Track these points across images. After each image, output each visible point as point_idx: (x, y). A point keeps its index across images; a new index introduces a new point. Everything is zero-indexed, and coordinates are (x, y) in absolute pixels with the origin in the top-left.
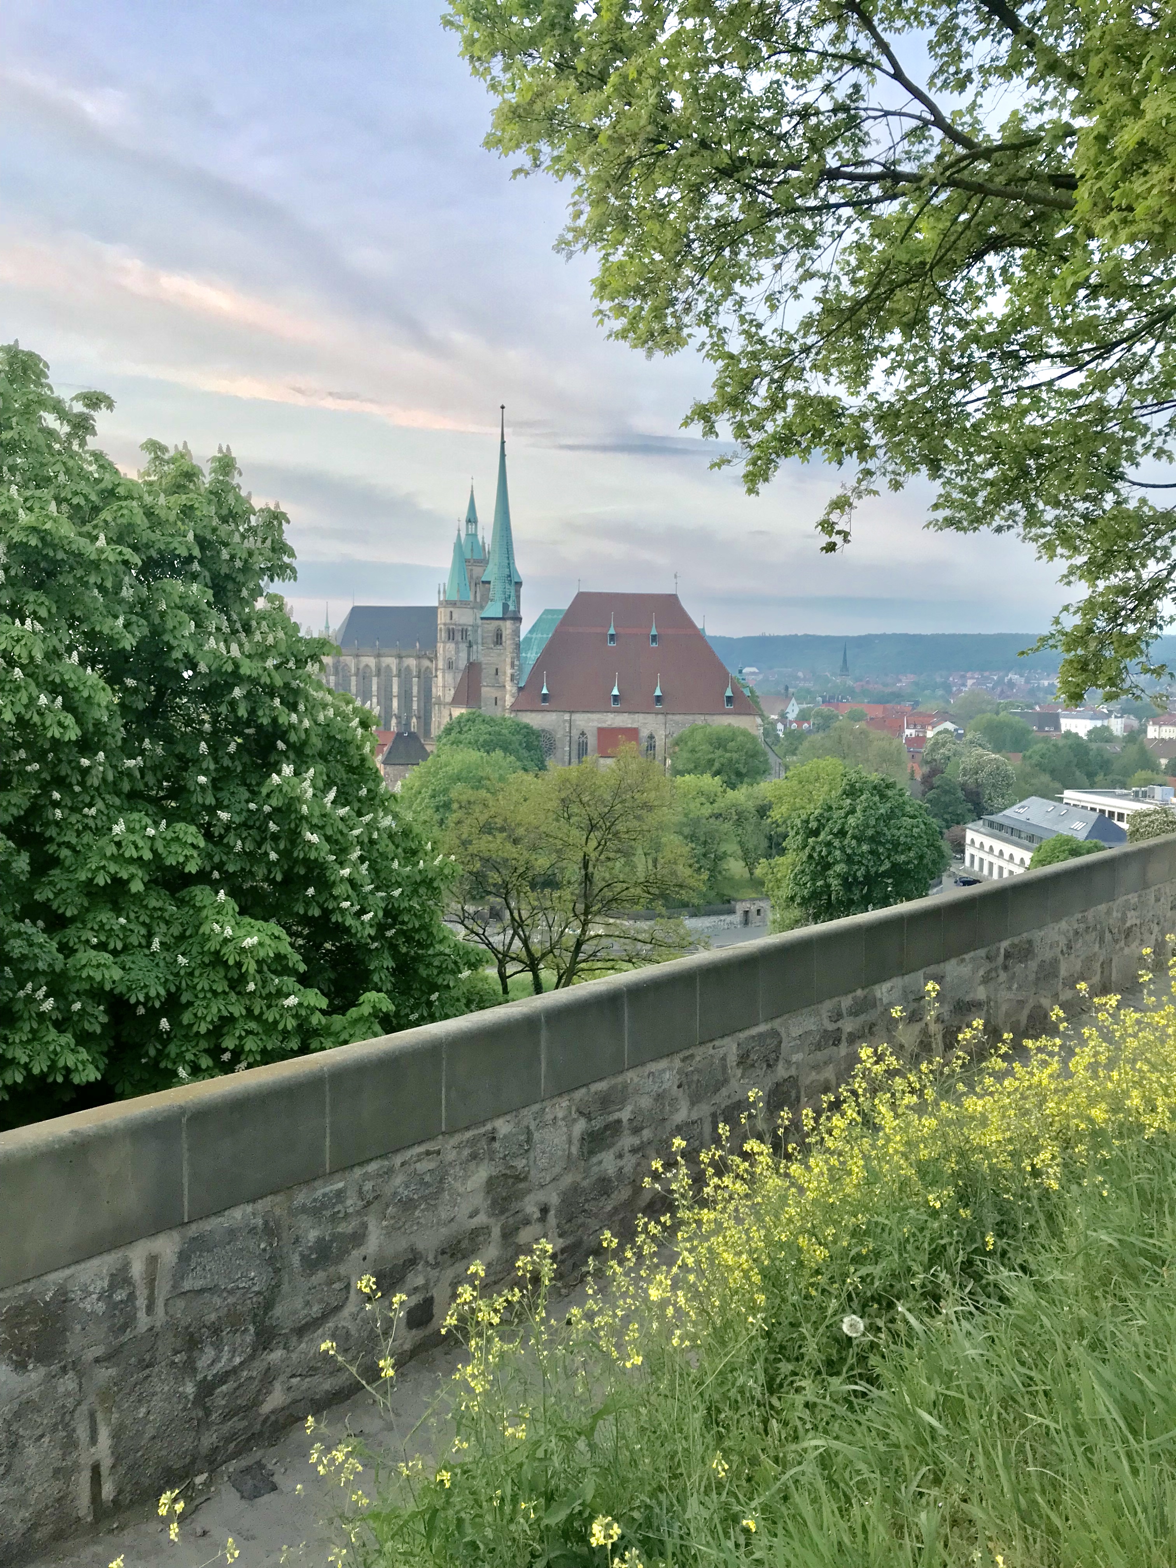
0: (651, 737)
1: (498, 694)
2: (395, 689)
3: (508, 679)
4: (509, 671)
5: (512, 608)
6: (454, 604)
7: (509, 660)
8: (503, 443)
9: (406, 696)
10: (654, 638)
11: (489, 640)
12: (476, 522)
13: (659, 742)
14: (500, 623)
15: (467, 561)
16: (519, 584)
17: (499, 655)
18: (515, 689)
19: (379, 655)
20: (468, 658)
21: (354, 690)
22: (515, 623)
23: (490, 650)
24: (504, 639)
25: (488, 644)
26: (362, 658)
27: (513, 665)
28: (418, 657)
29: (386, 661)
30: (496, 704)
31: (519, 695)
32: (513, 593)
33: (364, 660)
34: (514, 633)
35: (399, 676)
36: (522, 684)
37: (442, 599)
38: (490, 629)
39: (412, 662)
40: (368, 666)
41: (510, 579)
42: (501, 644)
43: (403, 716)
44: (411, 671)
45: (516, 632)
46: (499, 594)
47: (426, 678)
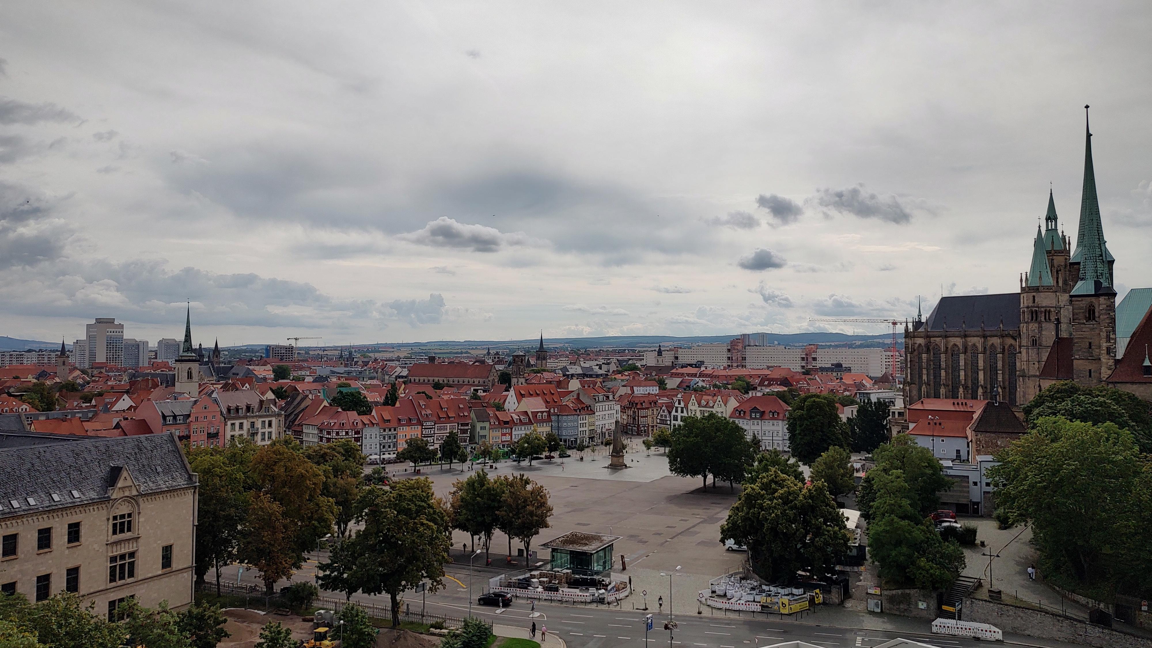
1: (1093, 367)
2: (981, 364)
3: (1104, 352)
4: (1105, 345)
5: (1105, 284)
6: (1037, 289)
7: (1104, 334)
8: (1089, 136)
9: (992, 370)
11: (1081, 316)
12: (1056, 219)
14: (1093, 299)
15: (1048, 252)
16: (1112, 262)
17: (1093, 329)
18: (1111, 362)
19: (966, 336)
20: (1057, 335)
21: (943, 365)
22: (1109, 299)
23: (1082, 326)
24: (1097, 314)
25: (1080, 320)
26: (950, 339)
27: (1108, 339)
28: (1002, 336)
29: (972, 341)
30: (1090, 376)
31: (1116, 367)
32: (1106, 270)
33: (953, 341)
34: (1108, 308)
35: (984, 352)
36: (1119, 356)
37: (1024, 285)
38: (1082, 305)
39: (996, 341)
40: (955, 345)
41: (1100, 258)
42: (1094, 319)
43: (989, 387)
44: (995, 348)
45: (1111, 307)
46: (1090, 273)
47: (1011, 354)
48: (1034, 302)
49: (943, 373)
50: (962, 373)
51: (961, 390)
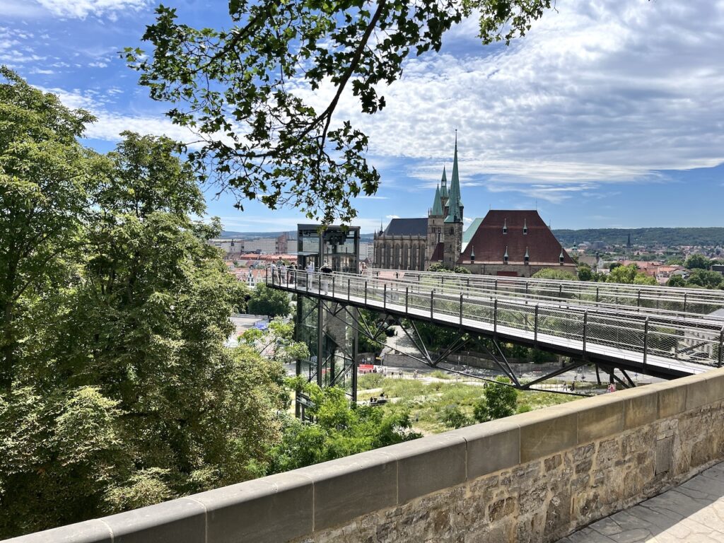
1: (451, 256)
2: (409, 254)
3: (456, 249)
4: (456, 246)
5: (458, 218)
6: (435, 217)
7: (456, 241)
9: (414, 257)
10: (525, 231)
11: (448, 232)
12: (445, 181)
14: (453, 225)
15: (442, 198)
16: (462, 208)
17: (452, 239)
18: (459, 254)
20: (439, 240)
22: (460, 225)
23: (448, 237)
26: (396, 241)
27: (458, 243)
28: (419, 240)
29: (405, 242)
30: (451, 261)
31: (460, 256)
32: (459, 211)
34: (460, 229)
35: (411, 248)
36: (463, 252)
37: (430, 215)
38: (448, 227)
39: (416, 242)
40: (398, 244)
41: (458, 206)
42: (453, 234)
43: (412, 265)
44: (416, 246)
46: (452, 213)
47: (422, 249)
48: (433, 223)
50: (400, 259)
51: (399, 267)
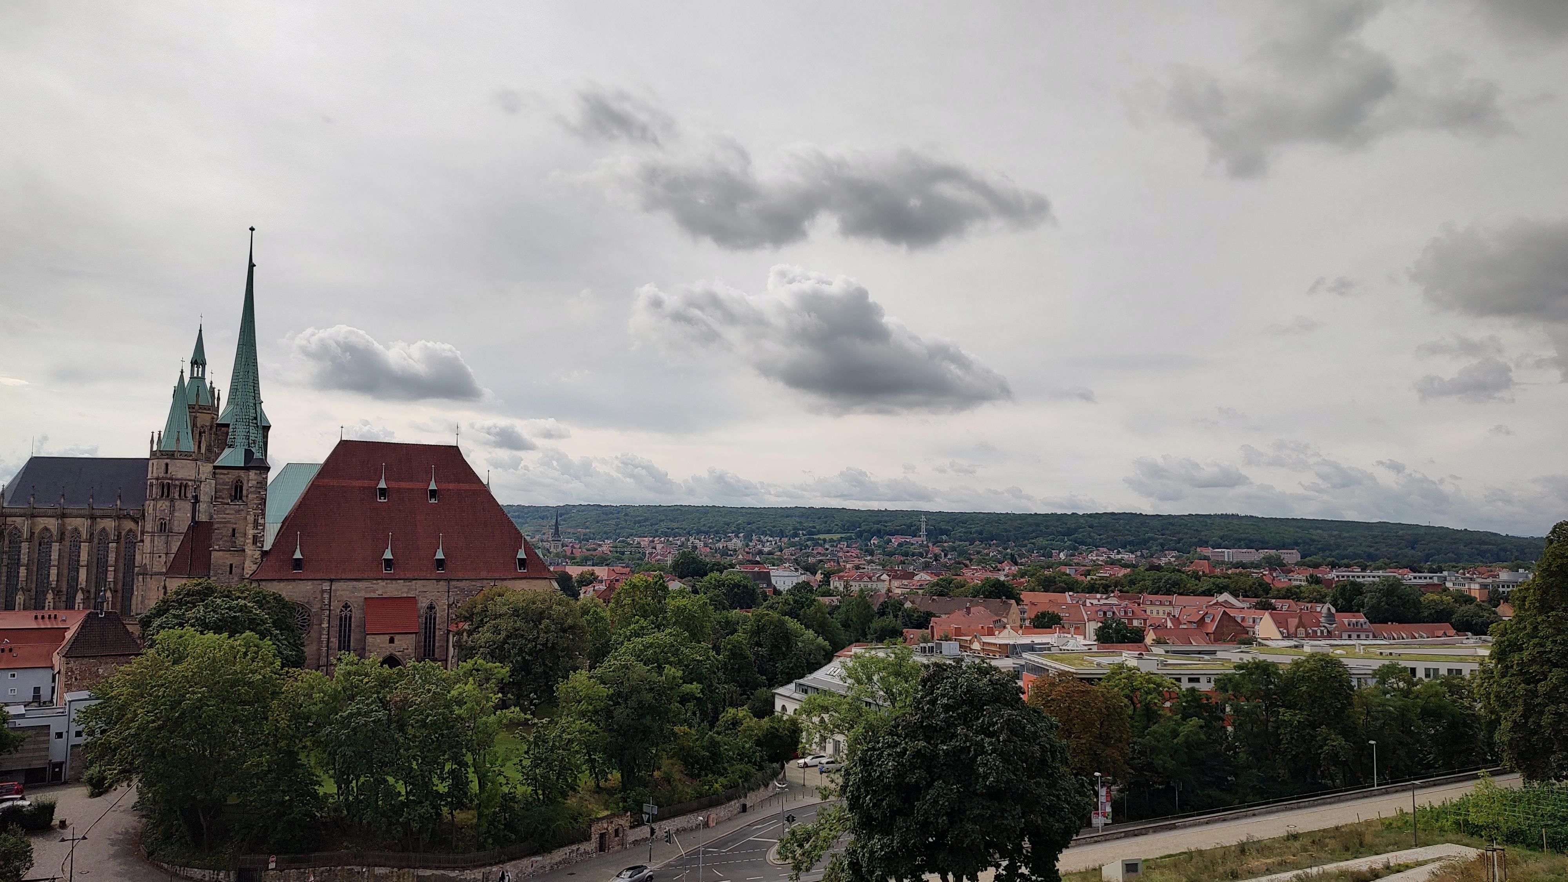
0: (431, 607)
1: (235, 560)
2: (84, 557)
3: (251, 541)
4: (251, 532)
5: (257, 455)
6: (171, 455)
7: (251, 518)
8: (252, 266)
9: (99, 565)
10: (433, 493)
11: (225, 494)
12: (204, 364)
13: (441, 614)
14: (242, 473)
15: (191, 407)
16: (267, 428)
17: (238, 511)
18: (257, 554)
19: (64, 516)
20: (193, 517)
21: (24, 559)
22: (260, 473)
23: (225, 506)
24: (244, 492)
25: (223, 499)
26: (39, 519)
27: (256, 524)
28: (119, 518)
29: (72, 523)
30: (231, 573)
31: (262, 560)
32: (260, 438)
33: (42, 522)
34: (259, 485)
35: (90, 540)
36: (267, 547)
37: (155, 448)
38: (227, 480)
39: (109, 524)
40: (46, 529)
41: (254, 421)
42: (241, 498)
43: (93, 590)
44: (107, 535)
45: (262, 485)
46: (240, 440)
47: (129, 543)
48: (167, 472)
49: (23, 571)
50: (54, 571)
51: (50, 596)
